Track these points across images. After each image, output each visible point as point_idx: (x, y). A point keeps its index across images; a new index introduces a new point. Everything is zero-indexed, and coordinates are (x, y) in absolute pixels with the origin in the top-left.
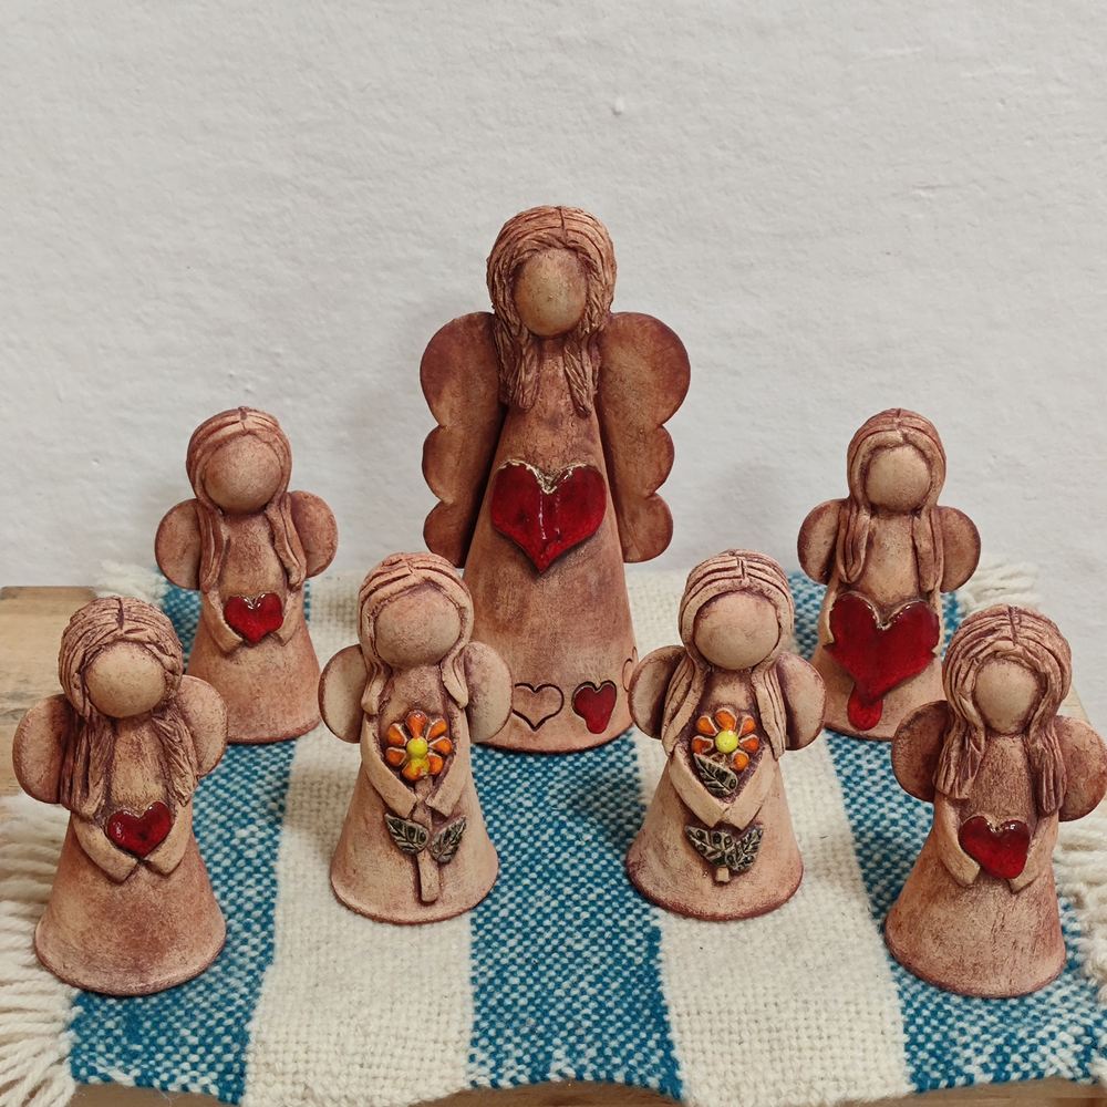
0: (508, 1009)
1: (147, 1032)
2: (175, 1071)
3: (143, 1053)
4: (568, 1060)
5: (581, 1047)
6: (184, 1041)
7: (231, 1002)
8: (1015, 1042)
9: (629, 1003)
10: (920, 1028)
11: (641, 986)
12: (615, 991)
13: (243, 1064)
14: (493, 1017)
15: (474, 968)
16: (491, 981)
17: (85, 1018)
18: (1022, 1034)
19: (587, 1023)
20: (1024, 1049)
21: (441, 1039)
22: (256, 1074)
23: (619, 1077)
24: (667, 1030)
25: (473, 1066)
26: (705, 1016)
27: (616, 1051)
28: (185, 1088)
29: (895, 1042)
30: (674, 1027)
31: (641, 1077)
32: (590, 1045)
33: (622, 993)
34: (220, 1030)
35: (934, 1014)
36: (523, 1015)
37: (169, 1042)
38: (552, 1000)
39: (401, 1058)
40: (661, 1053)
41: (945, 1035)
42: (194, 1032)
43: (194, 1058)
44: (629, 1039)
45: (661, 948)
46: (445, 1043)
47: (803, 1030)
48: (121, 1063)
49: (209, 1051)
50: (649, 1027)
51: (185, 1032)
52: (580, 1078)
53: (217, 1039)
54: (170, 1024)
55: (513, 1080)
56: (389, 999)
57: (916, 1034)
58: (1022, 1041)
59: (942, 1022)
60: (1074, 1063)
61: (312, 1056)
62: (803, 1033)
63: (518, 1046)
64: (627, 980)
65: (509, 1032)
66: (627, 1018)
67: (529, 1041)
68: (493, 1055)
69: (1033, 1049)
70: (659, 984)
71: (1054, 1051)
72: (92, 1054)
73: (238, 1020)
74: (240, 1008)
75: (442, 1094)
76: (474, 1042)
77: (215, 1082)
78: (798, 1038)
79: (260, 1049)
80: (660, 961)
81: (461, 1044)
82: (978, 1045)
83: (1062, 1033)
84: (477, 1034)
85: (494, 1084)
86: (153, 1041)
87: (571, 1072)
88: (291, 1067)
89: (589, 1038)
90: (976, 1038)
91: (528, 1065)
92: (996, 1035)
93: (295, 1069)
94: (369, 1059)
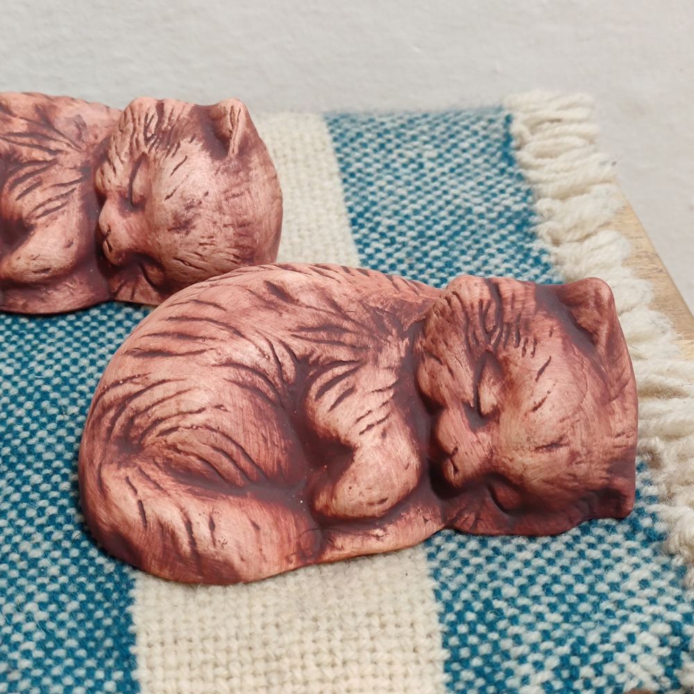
8: (584, 650)
10: (463, 638)
11: (107, 605)
18: (593, 638)
20: (597, 658)
24: (132, 667)
26: (183, 645)
29: (431, 661)
30: (141, 662)
33: (81, 616)
35: (481, 616)
41: (495, 644)
47: (311, 657)
50: (110, 663)
57: (458, 647)
58: (593, 648)
59: (491, 627)
60: (659, 671)
62: (310, 661)
66: (82, 653)
69: (608, 658)
71: (634, 658)
78: (303, 667)
82: (537, 657)
83: (644, 634)
90: (534, 647)
92: (560, 642)
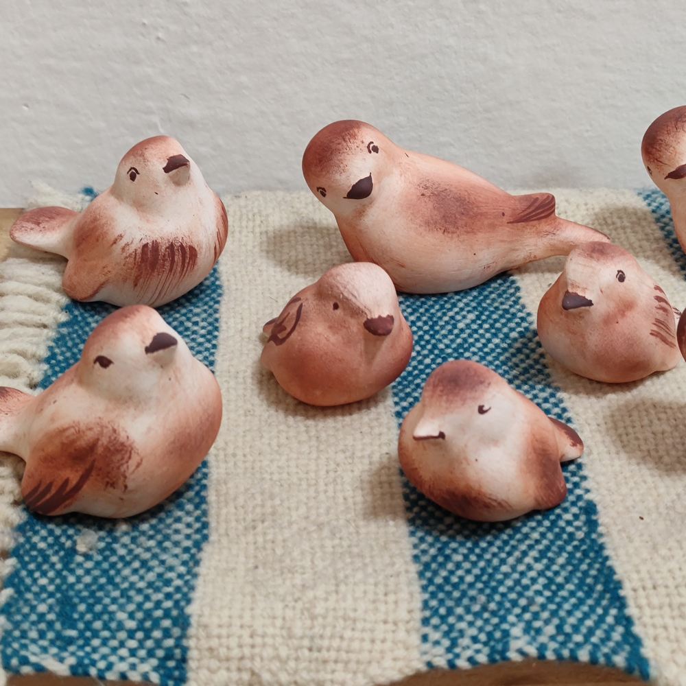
0: (455, 586)
1: (82, 615)
2: (113, 659)
3: (78, 638)
4: (527, 638)
5: (537, 624)
6: (121, 626)
7: (168, 582)
9: (579, 578)
12: (563, 567)
13: (185, 650)
14: (441, 595)
15: (415, 546)
16: (434, 558)
17: (16, 600)
19: (540, 600)
21: (390, 619)
22: (199, 660)
23: (584, 655)
25: (427, 646)
27: (576, 629)
28: (123, 676)
31: (607, 656)
32: (547, 622)
34: (159, 613)
36: (472, 593)
37: (106, 627)
38: (499, 577)
39: (352, 640)
40: (620, 629)
42: (131, 616)
43: (133, 644)
44: (586, 616)
45: (600, 521)
46: (395, 624)
48: (54, 650)
49: (147, 637)
51: (121, 616)
52: (541, 657)
53: (156, 623)
54: (105, 606)
55: (470, 660)
56: (333, 581)
61: (258, 640)
63: (471, 624)
64: (571, 555)
65: (460, 610)
67: (482, 618)
68: (446, 634)
70: (607, 558)
72: (23, 641)
73: (177, 603)
74: (178, 589)
75: (397, 676)
76: (425, 621)
77: (156, 669)
79: (202, 633)
80: (601, 535)
81: (412, 624)
84: (427, 613)
85: (451, 664)
86: (88, 625)
87: (532, 651)
88: (236, 653)
89: (545, 615)
91: (485, 644)
93: (240, 655)
94: (318, 642)
